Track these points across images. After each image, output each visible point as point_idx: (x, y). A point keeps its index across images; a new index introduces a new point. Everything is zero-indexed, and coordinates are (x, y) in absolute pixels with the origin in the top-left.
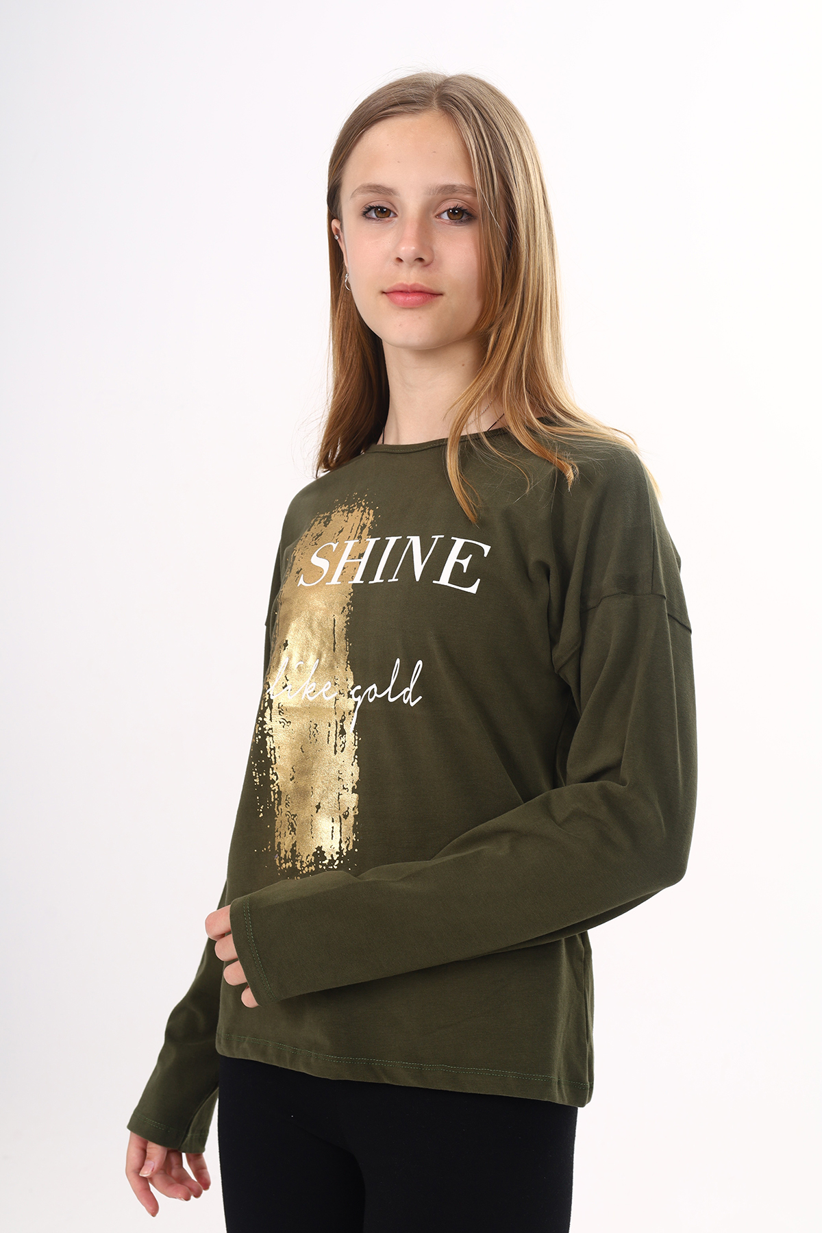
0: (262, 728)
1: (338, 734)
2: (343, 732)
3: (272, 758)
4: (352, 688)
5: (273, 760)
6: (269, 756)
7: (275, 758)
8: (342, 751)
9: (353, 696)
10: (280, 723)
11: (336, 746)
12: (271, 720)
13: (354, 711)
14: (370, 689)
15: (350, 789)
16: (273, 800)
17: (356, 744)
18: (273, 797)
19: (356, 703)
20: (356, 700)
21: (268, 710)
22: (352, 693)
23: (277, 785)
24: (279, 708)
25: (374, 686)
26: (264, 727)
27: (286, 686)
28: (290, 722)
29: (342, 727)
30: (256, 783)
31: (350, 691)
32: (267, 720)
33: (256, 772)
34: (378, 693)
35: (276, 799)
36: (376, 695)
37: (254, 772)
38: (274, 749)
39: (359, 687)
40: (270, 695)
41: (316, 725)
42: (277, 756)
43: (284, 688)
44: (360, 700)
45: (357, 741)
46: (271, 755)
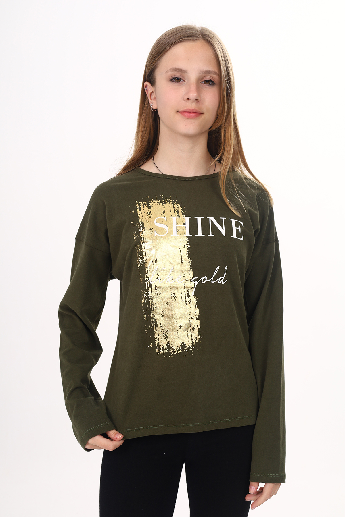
0: (148, 296)
1: (186, 297)
2: (189, 296)
3: (152, 308)
4: (193, 278)
5: (153, 309)
6: (151, 308)
7: (153, 308)
8: (189, 304)
9: (193, 281)
10: (156, 293)
11: (186, 301)
12: (151, 292)
13: (194, 287)
14: (203, 278)
15: (195, 318)
16: (152, 326)
17: (196, 300)
18: (152, 325)
19: (195, 284)
20: (195, 283)
21: (150, 288)
22: (193, 280)
23: (154, 319)
24: (155, 287)
25: (206, 277)
26: (149, 295)
27: (158, 278)
28: (160, 293)
29: (188, 294)
30: (145, 319)
31: (191, 279)
32: (150, 292)
33: (145, 315)
34: (207, 280)
35: (154, 325)
36: (206, 280)
37: (144, 315)
38: (153, 304)
39: (197, 278)
40: (150, 282)
41: (175, 294)
42: (154, 307)
43: (157, 279)
44: (196, 283)
45: (196, 299)
46: (152, 307)
